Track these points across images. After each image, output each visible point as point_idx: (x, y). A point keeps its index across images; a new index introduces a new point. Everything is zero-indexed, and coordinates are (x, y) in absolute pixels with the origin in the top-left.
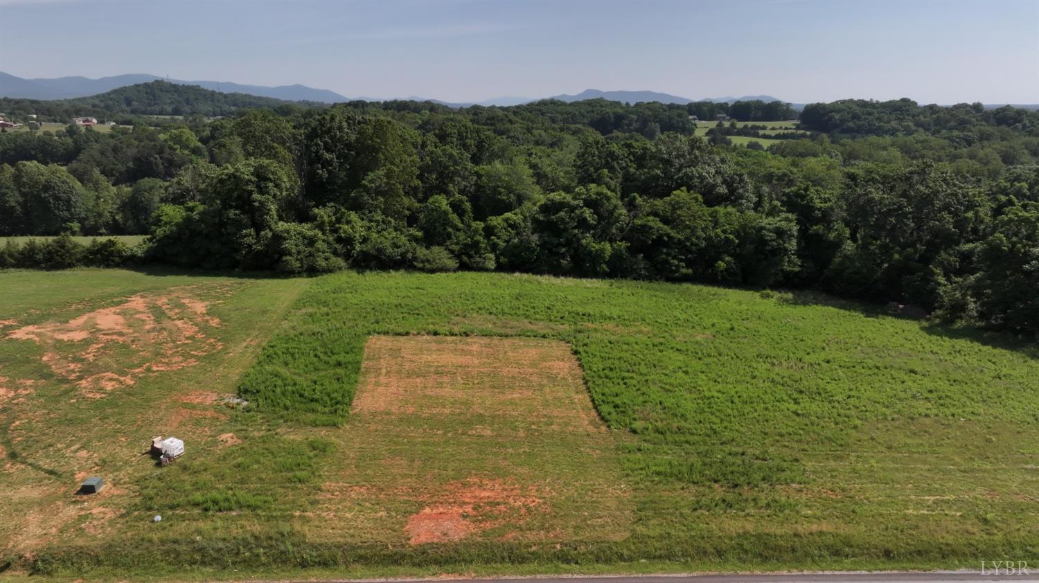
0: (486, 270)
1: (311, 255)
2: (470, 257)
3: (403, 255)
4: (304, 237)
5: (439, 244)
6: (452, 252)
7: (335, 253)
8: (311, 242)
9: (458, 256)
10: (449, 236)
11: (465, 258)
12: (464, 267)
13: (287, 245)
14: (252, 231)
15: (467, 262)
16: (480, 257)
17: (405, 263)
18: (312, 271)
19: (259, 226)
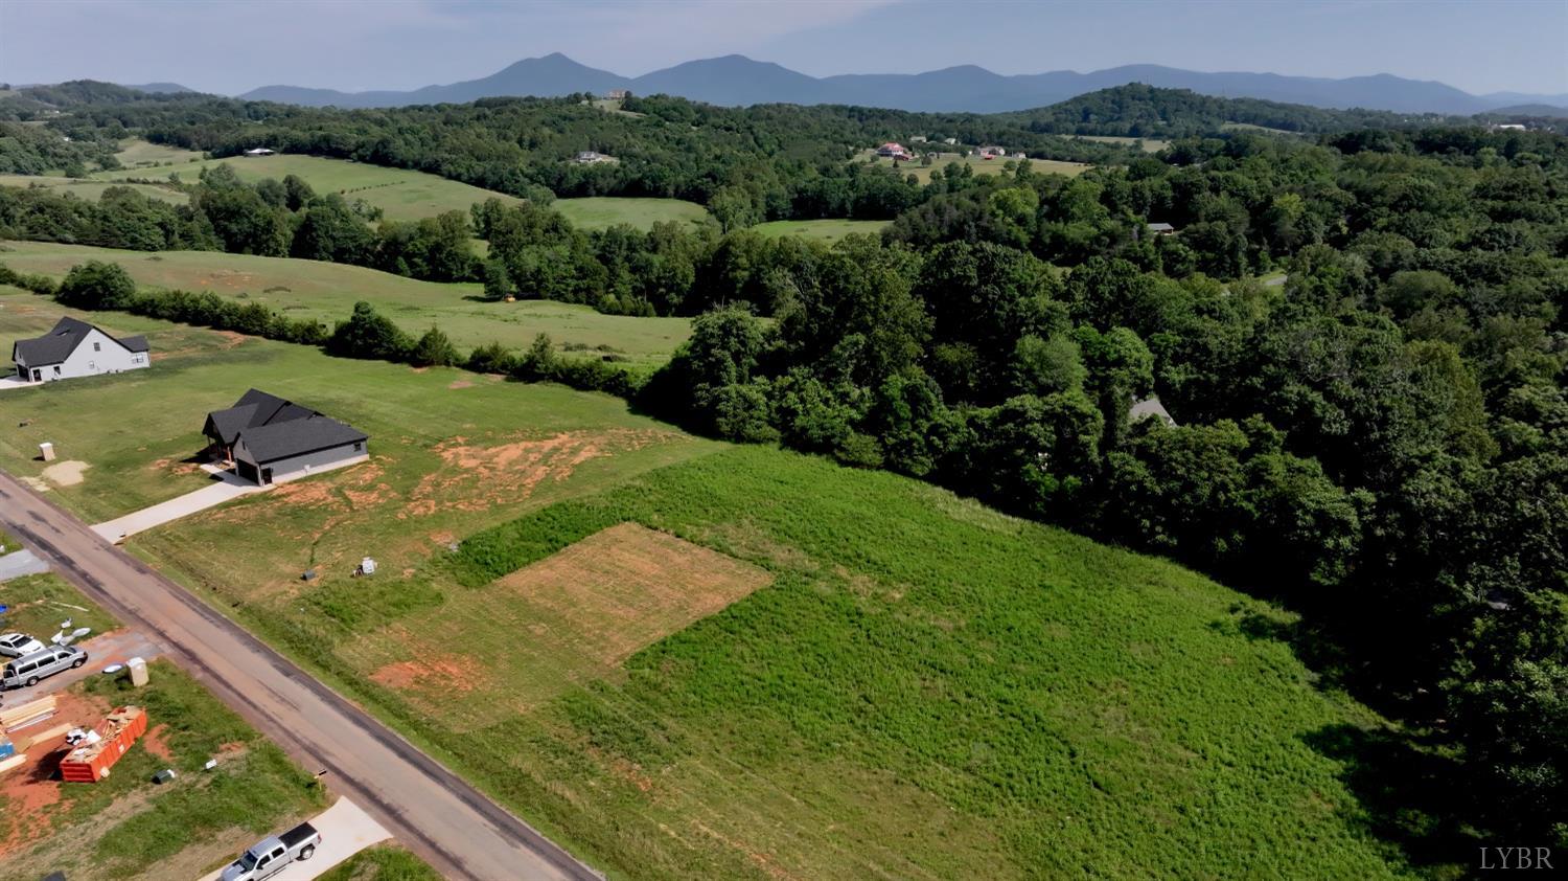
0: (915, 476)
1: (743, 421)
2: (900, 455)
3: (827, 439)
4: (745, 400)
5: (873, 433)
6: (885, 445)
7: (771, 423)
8: (750, 405)
9: (887, 450)
10: (889, 427)
11: (893, 456)
12: (889, 466)
13: (721, 406)
14: (707, 385)
15: (895, 462)
16: (911, 457)
17: (826, 447)
18: (738, 437)
19: (717, 381)
